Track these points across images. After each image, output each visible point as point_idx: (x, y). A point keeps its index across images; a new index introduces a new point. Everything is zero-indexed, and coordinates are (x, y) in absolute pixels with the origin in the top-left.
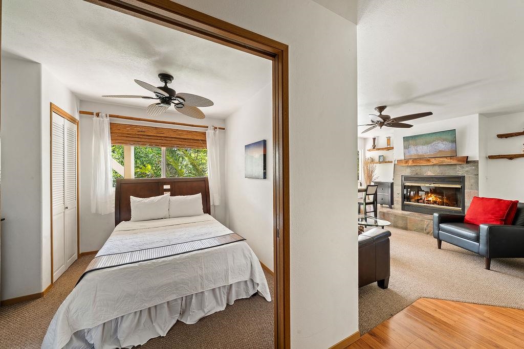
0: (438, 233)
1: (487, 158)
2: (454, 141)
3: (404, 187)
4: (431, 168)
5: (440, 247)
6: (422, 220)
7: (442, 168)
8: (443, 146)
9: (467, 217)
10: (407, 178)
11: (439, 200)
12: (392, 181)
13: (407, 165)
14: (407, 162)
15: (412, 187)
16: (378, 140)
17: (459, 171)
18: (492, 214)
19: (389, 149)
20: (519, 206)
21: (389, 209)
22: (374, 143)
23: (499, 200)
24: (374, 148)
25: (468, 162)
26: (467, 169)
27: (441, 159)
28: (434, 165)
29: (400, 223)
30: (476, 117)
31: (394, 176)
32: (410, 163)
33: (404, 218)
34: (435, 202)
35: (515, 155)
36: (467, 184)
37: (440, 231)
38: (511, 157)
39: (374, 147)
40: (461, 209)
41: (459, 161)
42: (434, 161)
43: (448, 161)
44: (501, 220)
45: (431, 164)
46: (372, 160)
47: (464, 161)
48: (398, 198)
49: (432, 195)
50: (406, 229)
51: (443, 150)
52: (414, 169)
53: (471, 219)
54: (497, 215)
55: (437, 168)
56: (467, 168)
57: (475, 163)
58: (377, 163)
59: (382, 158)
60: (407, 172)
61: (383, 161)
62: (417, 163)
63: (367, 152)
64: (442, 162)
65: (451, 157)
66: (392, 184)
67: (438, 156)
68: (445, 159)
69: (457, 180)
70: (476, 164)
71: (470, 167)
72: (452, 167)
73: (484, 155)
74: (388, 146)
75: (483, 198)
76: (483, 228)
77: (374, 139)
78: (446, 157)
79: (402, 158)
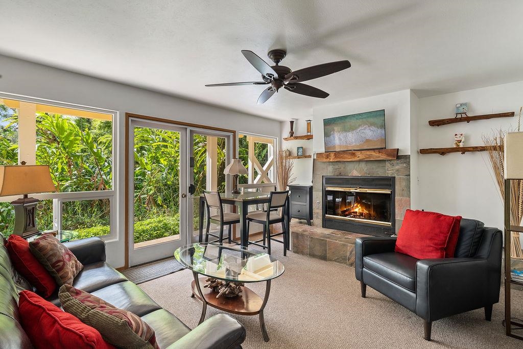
0: (362, 272)
1: (418, 152)
2: (383, 126)
3: (326, 193)
4: (356, 165)
5: (364, 295)
6: (344, 245)
7: (370, 165)
8: (370, 133)
9: (399, 243)
10: (329, 181)
11: (365, 212)
12: (311, 184)
13: (328, 160)
14: (328, 157)
15: (335, 194)
16: (296, 124)
17: (390, 170)
18: (431, 239)
19: (309, 137)
20: (462, 223)
21: (307, 227)
22: (292, 129)
23: (439, 216)
24: (292, 136)
25: (398, 157)
26: (397, 167)
27: (368, 153)
28: (360, 161)
29: (318, 250)
30: (408, 92)
31: (313, 176)
32: (332, 159)
33: (323, 242)
34: (361, 214)
35: (447, 149)
36: (397, 187)
37: (364, 269)
38: (443, 152)
39: (292, 134)
40: (390, 224)
41: (388, 155)
42: (360, 156)
43: (376, 155)
44: (441, 248)
45: (356, 159)
46: (290, 154)
47: (394, 157)
48: (318, 209)
49: (359, 205)
50: (324, 258)
51: (371, 139)
52: (337, 167)
53: (404, 246)
54: (436, 241)
55: (363, 165)
56: (399, 165)
57: (407, 158)
58: (295, 158)
59: (301, 150)
60: (329, 171)
61: (303, 154)
62: (340, 158)
63: (284, 142)
64: (370, 156)
65: (380, 150)
66: (311, 188)
67: (365, 147)
68: (373, 153)
69: (386, 183)
70: (408, 160)
71: (401, 165)
72: (381, 165)
73: (416, 149)
74: (309, 134)
75: (418, 212)
76: (421, 268)
77: (292, 123)
78: (374, 149)
79: (322, 150)
